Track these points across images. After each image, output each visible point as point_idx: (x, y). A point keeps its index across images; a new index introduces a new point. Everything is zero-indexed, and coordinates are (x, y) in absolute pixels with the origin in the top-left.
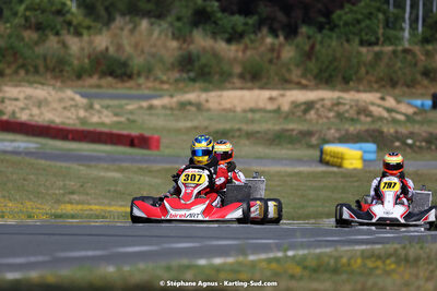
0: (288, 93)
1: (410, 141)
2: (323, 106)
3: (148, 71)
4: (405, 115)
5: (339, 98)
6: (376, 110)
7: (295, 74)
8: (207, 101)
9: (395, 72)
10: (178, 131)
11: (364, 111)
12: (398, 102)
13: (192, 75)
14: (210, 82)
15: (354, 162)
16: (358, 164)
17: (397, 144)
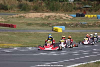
0: (44, 14)
1: (72, 25)
2: (52, 17)
3: (11, 8)
4: (70, 19)
5: (56, 15)
6: (64, 18)
7: (45, 9)
8: (26, 16)
9: (68, 8)
10: (20, 23)
11: (61, 18)
12: (69, 16)
13: (22, 9)
14: (26, 11)
15: (60, 30)
16: (61, 31)
17: (69, 26)
